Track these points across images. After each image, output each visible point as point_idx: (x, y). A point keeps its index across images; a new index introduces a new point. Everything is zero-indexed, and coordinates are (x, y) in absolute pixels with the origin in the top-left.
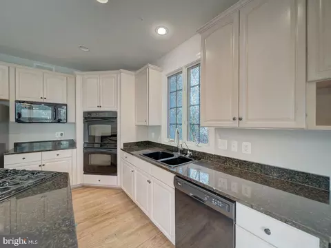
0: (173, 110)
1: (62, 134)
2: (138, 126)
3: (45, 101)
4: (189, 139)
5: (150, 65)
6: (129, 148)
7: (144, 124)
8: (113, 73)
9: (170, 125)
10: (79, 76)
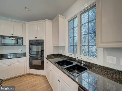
0: (72, 38)
1: (21, 50)
2: (54, 47)
3: (13, 36)
4: (82, 54)
5: (59, 15)
6: (49, 57)
7: (56, 45)
8: (42, 22)
9: (70, 46)
10: (27, 24)
